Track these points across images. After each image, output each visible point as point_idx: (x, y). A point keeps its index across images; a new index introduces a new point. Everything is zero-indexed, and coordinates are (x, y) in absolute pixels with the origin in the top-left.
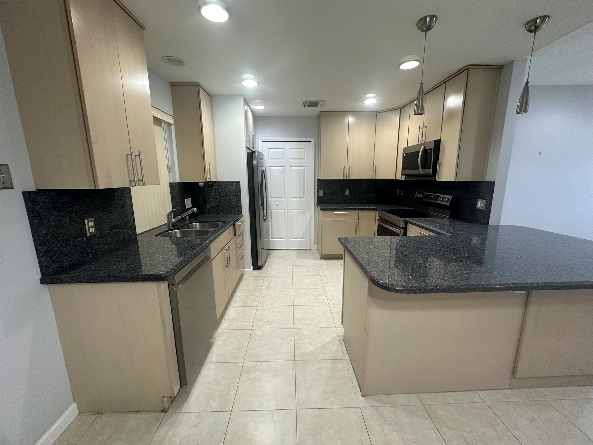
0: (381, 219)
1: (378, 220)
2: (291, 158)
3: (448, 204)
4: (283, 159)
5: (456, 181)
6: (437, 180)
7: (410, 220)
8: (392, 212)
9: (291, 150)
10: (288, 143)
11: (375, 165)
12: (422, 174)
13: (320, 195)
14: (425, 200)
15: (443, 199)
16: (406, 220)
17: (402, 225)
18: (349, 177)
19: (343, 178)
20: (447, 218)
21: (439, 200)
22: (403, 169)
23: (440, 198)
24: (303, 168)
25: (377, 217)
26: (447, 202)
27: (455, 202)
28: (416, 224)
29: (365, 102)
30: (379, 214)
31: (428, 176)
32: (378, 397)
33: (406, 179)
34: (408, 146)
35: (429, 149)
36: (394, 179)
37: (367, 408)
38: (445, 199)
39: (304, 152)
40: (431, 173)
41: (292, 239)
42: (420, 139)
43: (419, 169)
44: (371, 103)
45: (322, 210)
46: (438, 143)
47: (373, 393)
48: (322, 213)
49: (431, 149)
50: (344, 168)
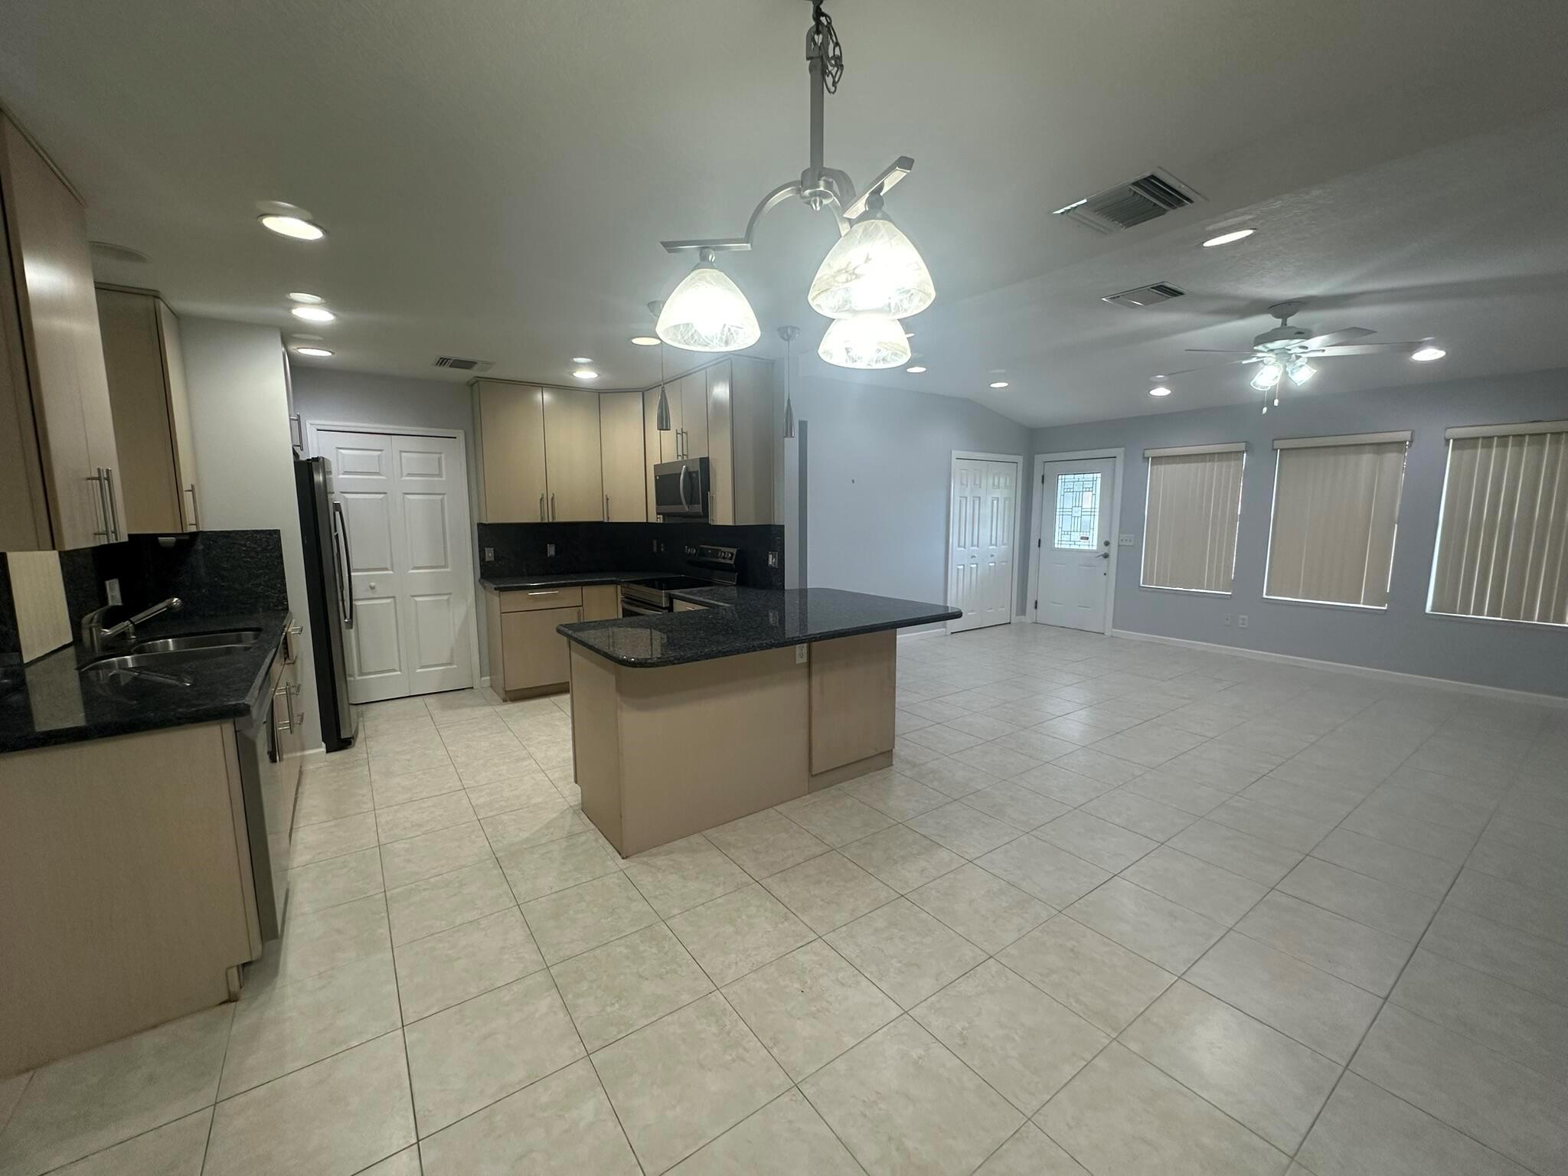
0: (629, 599)
1: (622, 601)
2: (404, 474)
3: (732, 563)
4: (381, 475)
5: (737, 524)
6: (711, 522)
7: (676, 592)
8: (650, 583)
9: (404, 454)
10: (393, 436)
11: (605, 493)
12: (688, 512)
13: (487, 560)
14: (700, 557)
15: (725, 555)
16: (670, 594)
17: (664, 603)
18: (553, 518)
19: (539, 521)
20: (733, 585)
21: (720, 557)
22: (658, 503)
23: (721, 554)
24: (440, 497)
25: (620, 596)
26: (731, 559)
27: (740, 556)
28: (684, 597)
29: (574, 374)
30: (623, 589)
31: (697, 516)
32: (647, 852)
33: (666, 522)
34: (663, 462)
35: (694, 472)
36: (645, 521)
37: (632, 866)
38: (727, 554)
39: (440, 459)
40: (701, 511)
41: (419, 670)
42: (680, 453)
43: (681, 503)
44: (586, 374)
45: (501, 590)
46: (705, 462)
47: (639, 850)
48: (500, 596)
49: (697, 472)
50: (541, 500)
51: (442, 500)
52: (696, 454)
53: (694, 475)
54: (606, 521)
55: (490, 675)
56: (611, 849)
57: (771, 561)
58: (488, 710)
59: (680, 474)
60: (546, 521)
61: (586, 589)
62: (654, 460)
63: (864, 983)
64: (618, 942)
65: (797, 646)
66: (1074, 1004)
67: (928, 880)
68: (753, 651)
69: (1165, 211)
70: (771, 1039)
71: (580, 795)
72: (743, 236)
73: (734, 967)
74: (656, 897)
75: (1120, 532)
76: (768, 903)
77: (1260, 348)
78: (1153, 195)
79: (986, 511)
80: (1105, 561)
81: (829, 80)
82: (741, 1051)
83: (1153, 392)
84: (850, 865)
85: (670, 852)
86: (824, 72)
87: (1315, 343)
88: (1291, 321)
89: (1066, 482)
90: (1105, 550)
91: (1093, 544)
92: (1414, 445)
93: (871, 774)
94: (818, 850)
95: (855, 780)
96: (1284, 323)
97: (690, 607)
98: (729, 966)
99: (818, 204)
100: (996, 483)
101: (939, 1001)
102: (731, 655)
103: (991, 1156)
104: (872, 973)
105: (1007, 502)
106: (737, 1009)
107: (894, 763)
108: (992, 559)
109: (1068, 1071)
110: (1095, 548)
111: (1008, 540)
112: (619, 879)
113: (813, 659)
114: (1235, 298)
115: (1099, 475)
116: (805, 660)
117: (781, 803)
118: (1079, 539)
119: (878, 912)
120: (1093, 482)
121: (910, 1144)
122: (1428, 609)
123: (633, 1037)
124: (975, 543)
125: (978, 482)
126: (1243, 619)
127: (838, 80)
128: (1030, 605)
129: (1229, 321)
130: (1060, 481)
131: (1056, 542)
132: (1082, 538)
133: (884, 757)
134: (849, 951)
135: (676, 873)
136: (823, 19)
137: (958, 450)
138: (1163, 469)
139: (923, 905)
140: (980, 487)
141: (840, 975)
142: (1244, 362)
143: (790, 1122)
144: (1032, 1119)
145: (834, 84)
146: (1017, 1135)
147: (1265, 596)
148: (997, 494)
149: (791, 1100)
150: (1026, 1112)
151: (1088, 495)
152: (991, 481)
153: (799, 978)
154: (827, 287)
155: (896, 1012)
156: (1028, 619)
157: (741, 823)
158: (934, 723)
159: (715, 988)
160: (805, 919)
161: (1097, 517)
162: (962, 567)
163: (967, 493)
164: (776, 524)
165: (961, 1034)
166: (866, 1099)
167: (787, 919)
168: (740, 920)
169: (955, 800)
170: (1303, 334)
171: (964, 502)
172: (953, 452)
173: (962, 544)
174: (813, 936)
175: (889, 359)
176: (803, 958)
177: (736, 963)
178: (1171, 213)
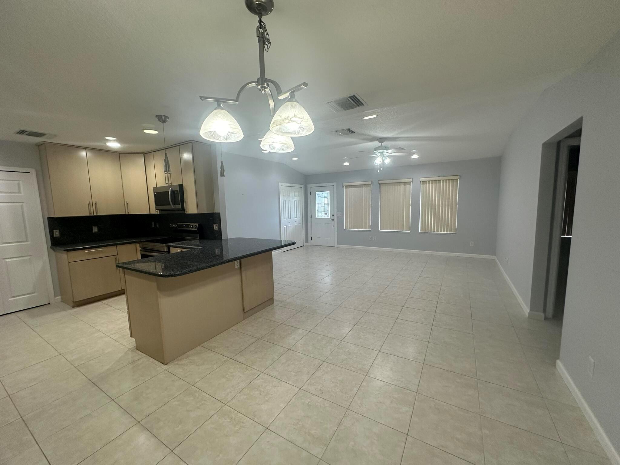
0: (143, 249)
1: (140, 251)
3: (197, 230)
5: (199, 213)
6: (186, 213)
7: (171, 244)
8: (157, 241)
11: (126, 201)
12: (174, 209)
13: (55, 236)
14: (179, 228)
15: (192, 227)
16: (168, 245)
17: (165, 249)
18: (96, 213)
20: (198, 239)
21: (190, 228)
22: (157, 204)
23: (191, 226)
24: (20, 204)
25: (139, 249)
26: (196, 228)
27: (200, 227)
28: (176, 246)
29: (107, 144)
30: (141, 245)
31: (179, 210)
32: (176, 360)
33: (161, 213)
34: (157, 186)
35: (176, 191)
36: (149, 213)
37: (171, 367)
38: (194, 226)
39: (19, 184)
40: (181, 207)
41: (11, 299)
42: (167, 182)
43: (170, 205)
44: (113, 144)
45: (68, 251)
46: (181, 187)
47: (173, 360)
48: (67, 254)
49: (177, 191)
50: (89, 204)
51: (22, 206)
52: (176, 183)
53: (176, 192)
54: (127, 214)
55: (61, 296)
56: (157, 362)
57: (215, 227)
58: (64, 313)
59: (169, 191)
60: (92, 215)
61: (118, 247)
62: (152, 185)
63: (283, 383)
64: (173, 400)
65: (235, 261)
66: (353, 369)
67: (296, 342)
68: (221, 264)
69: (356, 107)
70: (253, 415)
71: (135, 342)
72: (235, 98)
73: (230, 394)
74: (186, 377)
75: (337, 212)
76: (238, 366)
77: (376, 152)
78: (354, 101)
79: (292, 205)
80: (333, 221)
81: (266, 46)
82: (241, 424)
83: (344, 164)
84: (268, 343)
85: (188, 357)
86: (264, 44)
87: (390, 151)
88: (383, 144)
89: (318, 194)
90: (332, 218)
91: (328, 216)
92: (413, 183)
93: (267, 308)
94: (253, 340)
95: (261, 311)
96: (382, 145)
97: (179, 250)
98: (228, 394)
99: (264, 91)
100: (295, 195)
101: (311, 381)
102: (212, 267)
103: (339, 424)
104: (285, 379)
105: (299, 202)
106: (236, 409)
107: (274, 302)
108: (296, 223)
109: (355, 389)
110: (329, 217)
111: (301, 216)
112: (165, 374)
113: (242, 265)
114: (369, 135)
115: (329, 192)
116: (239, 266)
117: (234, 326)
118: (324, 214)
119: (282, 357)
120: (327, 194)
121: (313, 432)
122: (420, 231)
123: (192, 435)
124: (290, 217)
125: (289, 195)
126: (375, 238)
127: (269, 47)
128: (310, 239)
129: (368, 142)
130: (316, 194)
131: (317, 216)
132: (325, 214)
133: (270, 301)
134: (275, 374)
135: (193, 365)
136: (262, 23)
137: (282, 182)
138: (349, 190)
139: (297, 350)
140: (290, 196)
141: (274, 383)
142: (372, 156)
143: (268, 442)
144: (349, 409)
145: (268, 48)
146: (345, 415)
147: (380, 230)
148: (296, 199)
149: (266, 434)
150: (346, 407)
151: (326, 199)
152: (293, 194)
153: (258, 390)
154: (280, 124)
155: (297, 389)
156: (309, 244)
157: (218, 337)
158: (285, 285)
159: (224, 405)
160: (255, 367)
161: (329, 206)
162: (285, 226)
163: (286, 199)
164: (216, 212)
165: (320, 390)
166: (294, 423)
167: (247, 369)
168: (228, 375)
169: (299, 311)
170: (386, 148)
171: (285, 202)
172: (280, 183)
173: (285, 218)
174: (259, 373)
175: (285, 149)
176: (257, 382)
177: (231, 392)
178: (358, 107)
